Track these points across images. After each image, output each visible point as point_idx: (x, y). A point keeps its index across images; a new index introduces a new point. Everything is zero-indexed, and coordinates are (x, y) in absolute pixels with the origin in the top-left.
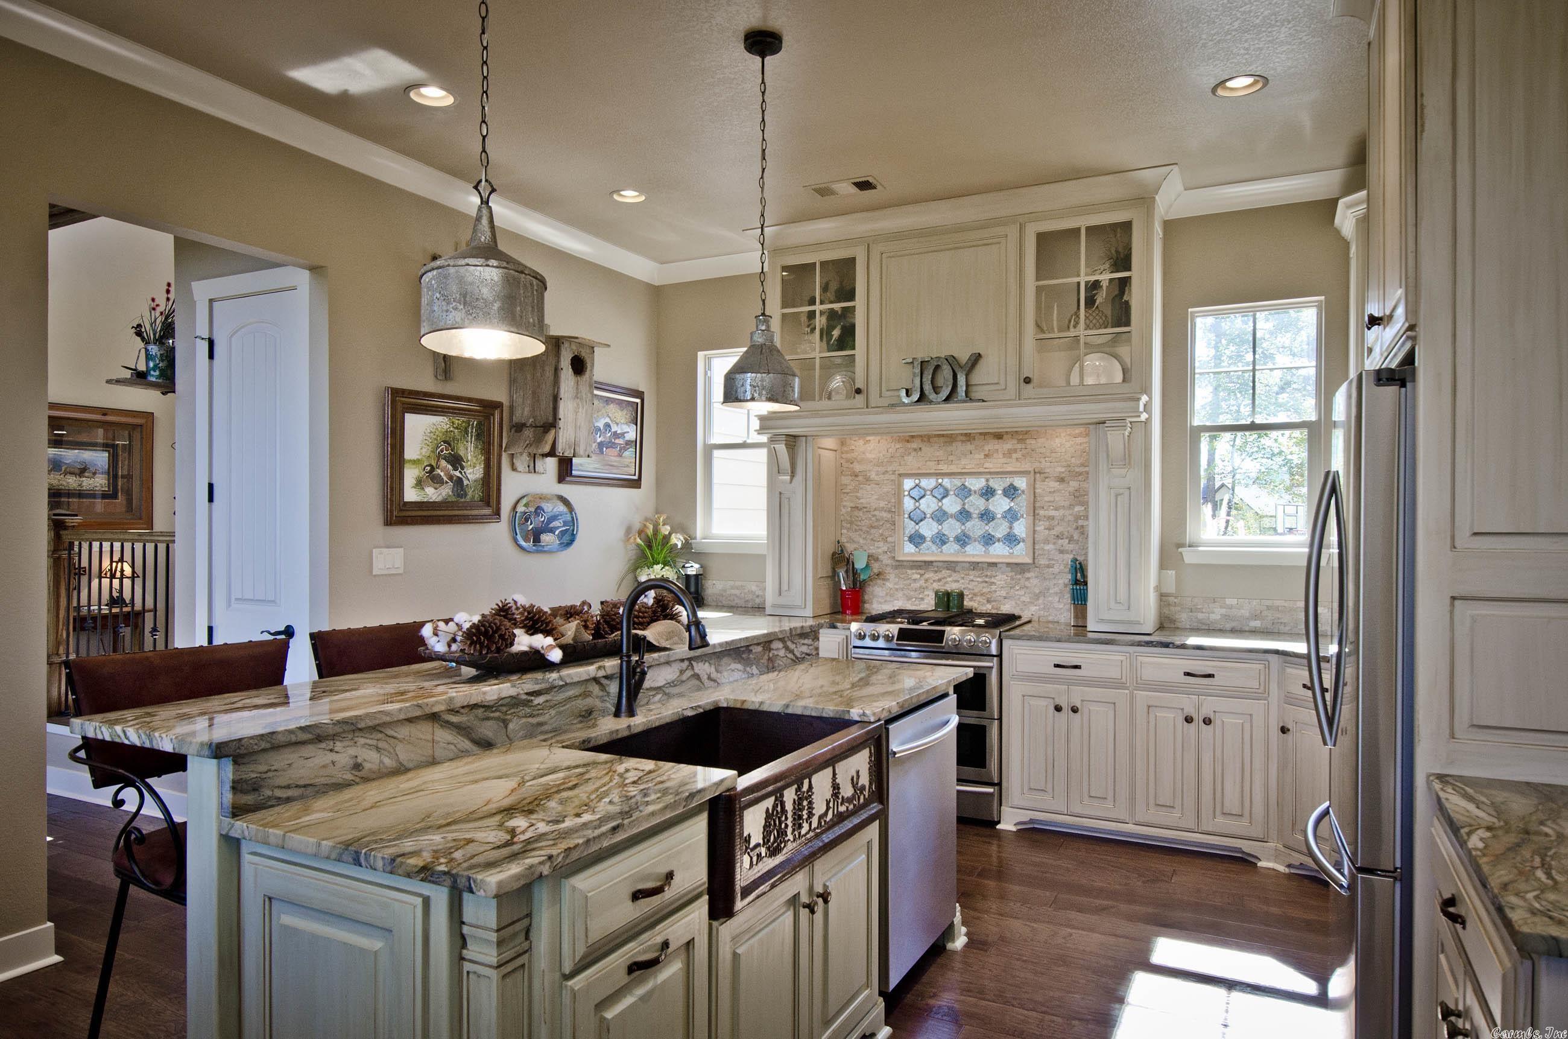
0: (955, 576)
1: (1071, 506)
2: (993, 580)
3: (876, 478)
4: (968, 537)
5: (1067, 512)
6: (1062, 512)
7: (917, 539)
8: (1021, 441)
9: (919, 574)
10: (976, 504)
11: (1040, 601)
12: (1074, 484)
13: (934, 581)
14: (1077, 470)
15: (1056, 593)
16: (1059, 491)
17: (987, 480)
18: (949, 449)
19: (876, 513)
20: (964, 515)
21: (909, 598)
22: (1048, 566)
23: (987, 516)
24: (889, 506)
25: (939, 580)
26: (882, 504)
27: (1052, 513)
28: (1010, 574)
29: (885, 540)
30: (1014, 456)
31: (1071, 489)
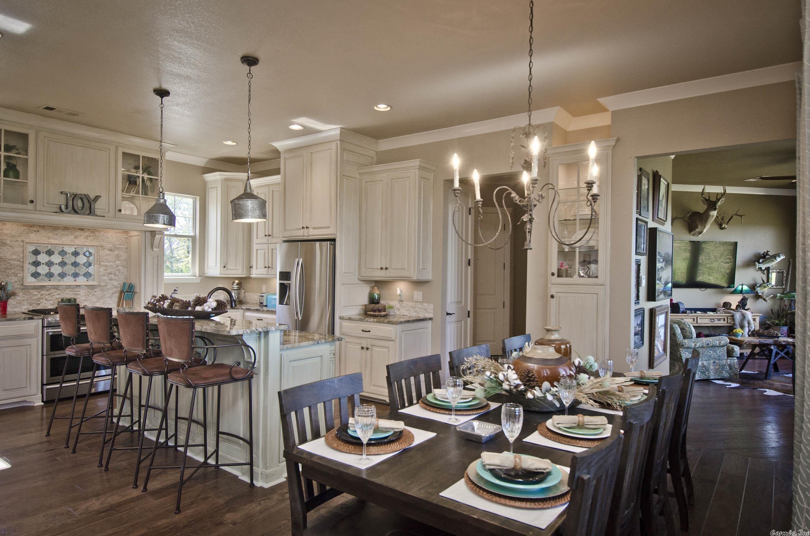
0: (59, 292)
1: (115, 261)
2: (78, 293)
3: (10, 243)
4: (66, 274)
5: (113, 264)
6: (111, 263)
7: (36, 275)
8: (93, 232)
9: (38, 292)
10: (70, 259)
11: (101, 301)
12: (116, 252)
13: (46, 295)
14: (118, 246)
15: (108, 297)
16: (110, 255)
17: (75, 248)
18: (55, 232)
19: (9, 261)
20: (63, 264)
21: (31, 304)
22: (106, 286)
23: (75, 264)
24: (19, 258)
25: (49, 294)
26: (14, 257)
27: (106, 264)
28: (87, 290)
29: (16, 275)
30: (89, 238)
31: (115, 254)
